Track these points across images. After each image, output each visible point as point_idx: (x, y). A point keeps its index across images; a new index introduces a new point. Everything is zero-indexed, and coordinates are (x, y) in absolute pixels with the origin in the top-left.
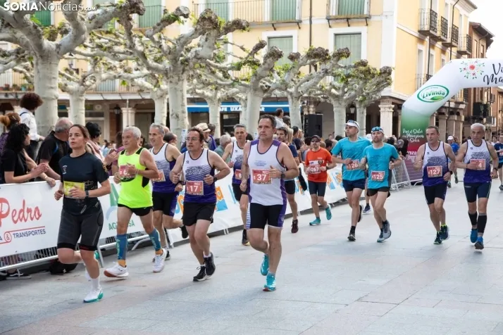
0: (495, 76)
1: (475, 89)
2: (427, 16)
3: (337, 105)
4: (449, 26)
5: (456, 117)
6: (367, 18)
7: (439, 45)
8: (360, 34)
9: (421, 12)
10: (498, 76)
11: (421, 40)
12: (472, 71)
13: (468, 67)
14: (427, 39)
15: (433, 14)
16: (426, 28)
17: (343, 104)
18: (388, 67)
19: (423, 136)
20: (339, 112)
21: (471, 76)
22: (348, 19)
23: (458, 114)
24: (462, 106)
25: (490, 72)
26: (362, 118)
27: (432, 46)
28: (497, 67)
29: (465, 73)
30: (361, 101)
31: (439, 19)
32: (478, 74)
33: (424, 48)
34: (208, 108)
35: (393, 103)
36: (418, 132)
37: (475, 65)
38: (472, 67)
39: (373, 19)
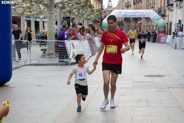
1: (119, 18)
10: (126, 15)
12: (120, 13)
19: (108, 30)
21: (120, 14)
25: (125, 13)
28: (126, 12)
29: (118, 13)
32: (122, 14)
34: (31, 20)
36: (107, 29)
38: (120, 12)
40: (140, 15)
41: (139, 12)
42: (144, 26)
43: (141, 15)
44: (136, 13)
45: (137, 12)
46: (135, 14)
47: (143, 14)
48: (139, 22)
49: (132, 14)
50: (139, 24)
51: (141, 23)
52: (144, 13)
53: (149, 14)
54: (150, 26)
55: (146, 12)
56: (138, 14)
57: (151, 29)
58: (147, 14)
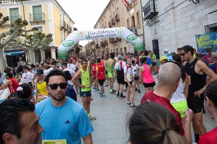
0: (89, 36)
2: (63, 22)
3: (30, 50)
4: (69, 27)
5: (73, 52)
6: (44, 21)
7: (67, 32)
8: (42, 27)
9: (61, 21)
10: (90, 36)
11: (62, 30)
12: (81, 35)
13: (80, 33)
14: (63, 30)
15: (64, 22)
16: (63, 26)
17: (33, 49)
18: (50, 34)
20: (31, 53)
21: (81, 36)
22: (37, 22)
23: (73, 51)
24: (74, 49)
25: (87, 34)
26: (43, 54)
27: (65, 32)
28: (90, 33)
29: (79, 35)
30: (42, 48)
31: (66, 24)
32: (83, 35)
33: (63, 32)
35: (55, 49)
37: (82, 32)
38: (81, 33)
39: (46, 22)
40: (109, 35)
41: (108, 31)
42: (112, 50)
43: (111, 34)
44: (104, 33)
45: (104, 31)
46: (102, 34)
47: (113, 33)
48: (106, 48)
49: (99, 35)
50: (107, 49)
51: (108, 48)
52: (115, 31)
53: (121, 32)
54: (117, 49)
55: (116, 30)
56: (106, 34)
57: (119, 52)
58: (119, 33)
